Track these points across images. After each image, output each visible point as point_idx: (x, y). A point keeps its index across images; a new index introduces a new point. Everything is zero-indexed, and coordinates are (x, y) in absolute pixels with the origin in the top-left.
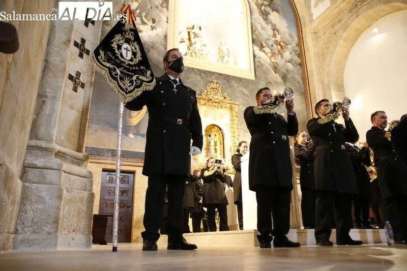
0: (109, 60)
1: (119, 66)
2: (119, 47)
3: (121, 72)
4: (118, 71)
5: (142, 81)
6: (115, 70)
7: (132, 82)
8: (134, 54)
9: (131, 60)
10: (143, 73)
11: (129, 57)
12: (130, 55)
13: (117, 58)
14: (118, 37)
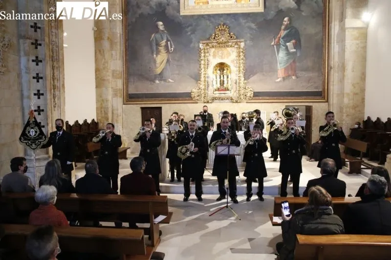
0: (25, 139)
1: (29, 140)
2: (29, 132)
3: (31, 142)
4: (29, 142)
5: (40, 142)
6: (28, 142)
7: (36, 144)
8: (36, 132)
9: (35, 135)
10: (41, 138)
11: (34, 134)
12: (34, 133)
13: (29, 137)
14: (28, 128)
